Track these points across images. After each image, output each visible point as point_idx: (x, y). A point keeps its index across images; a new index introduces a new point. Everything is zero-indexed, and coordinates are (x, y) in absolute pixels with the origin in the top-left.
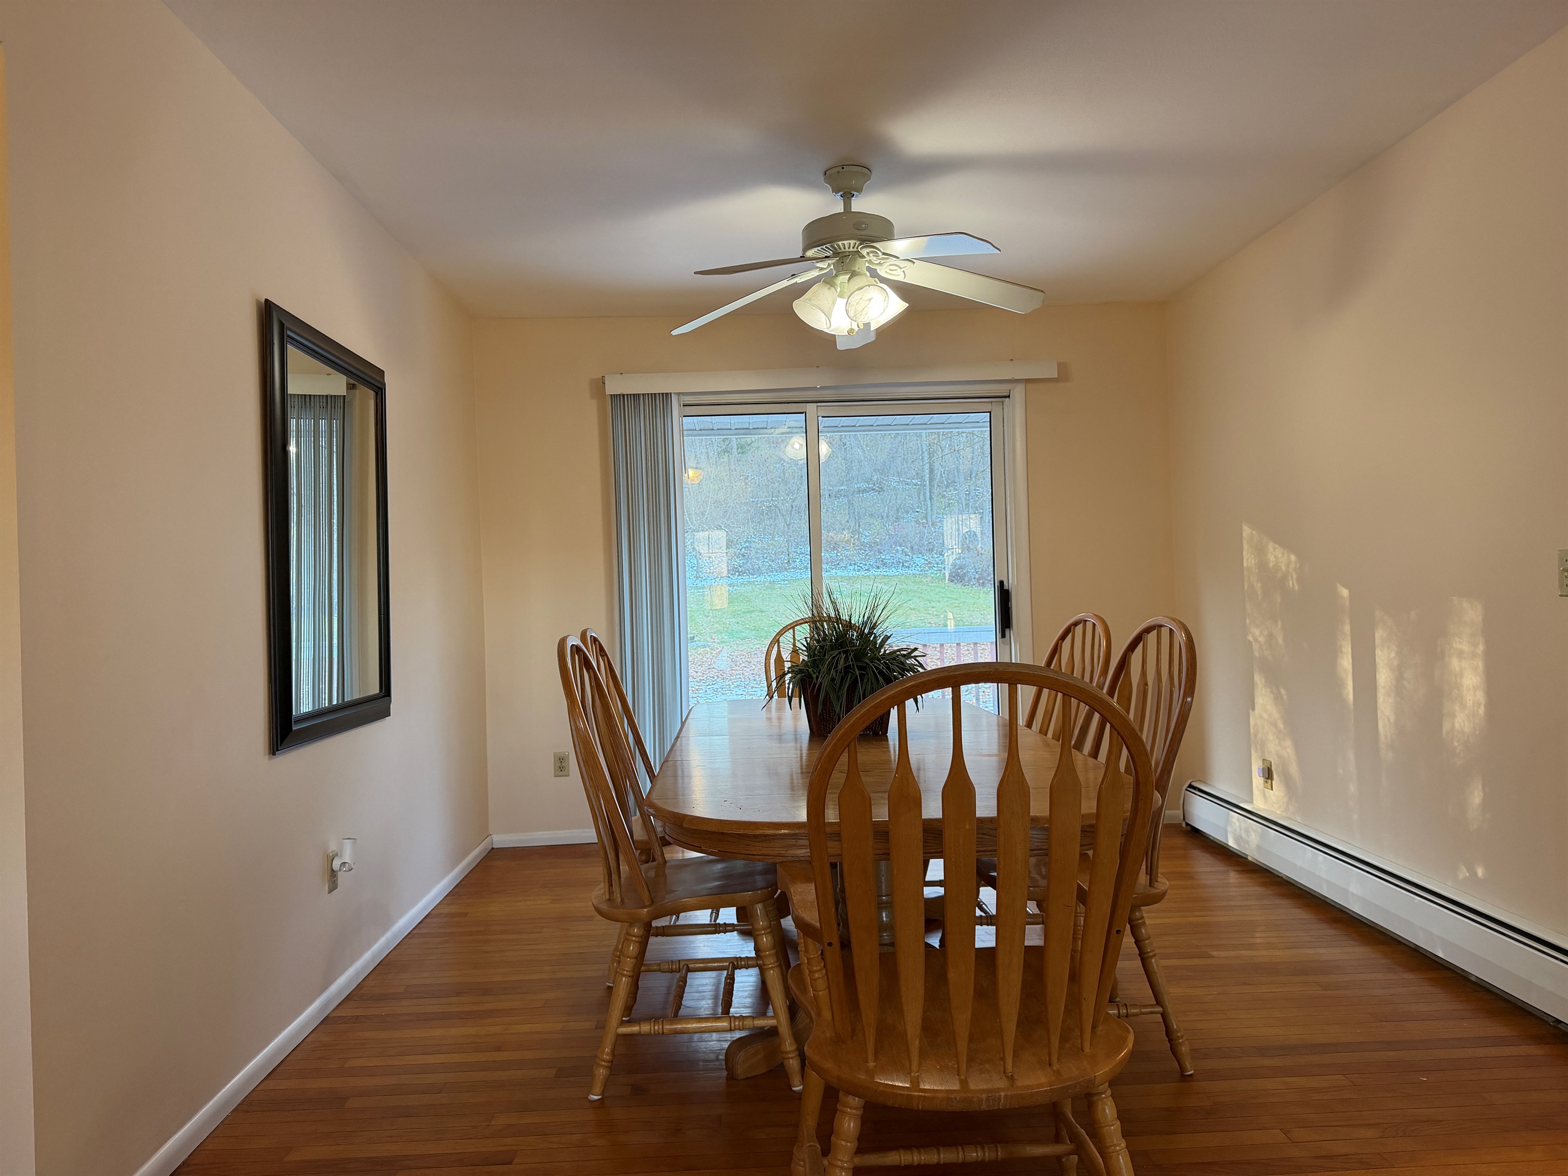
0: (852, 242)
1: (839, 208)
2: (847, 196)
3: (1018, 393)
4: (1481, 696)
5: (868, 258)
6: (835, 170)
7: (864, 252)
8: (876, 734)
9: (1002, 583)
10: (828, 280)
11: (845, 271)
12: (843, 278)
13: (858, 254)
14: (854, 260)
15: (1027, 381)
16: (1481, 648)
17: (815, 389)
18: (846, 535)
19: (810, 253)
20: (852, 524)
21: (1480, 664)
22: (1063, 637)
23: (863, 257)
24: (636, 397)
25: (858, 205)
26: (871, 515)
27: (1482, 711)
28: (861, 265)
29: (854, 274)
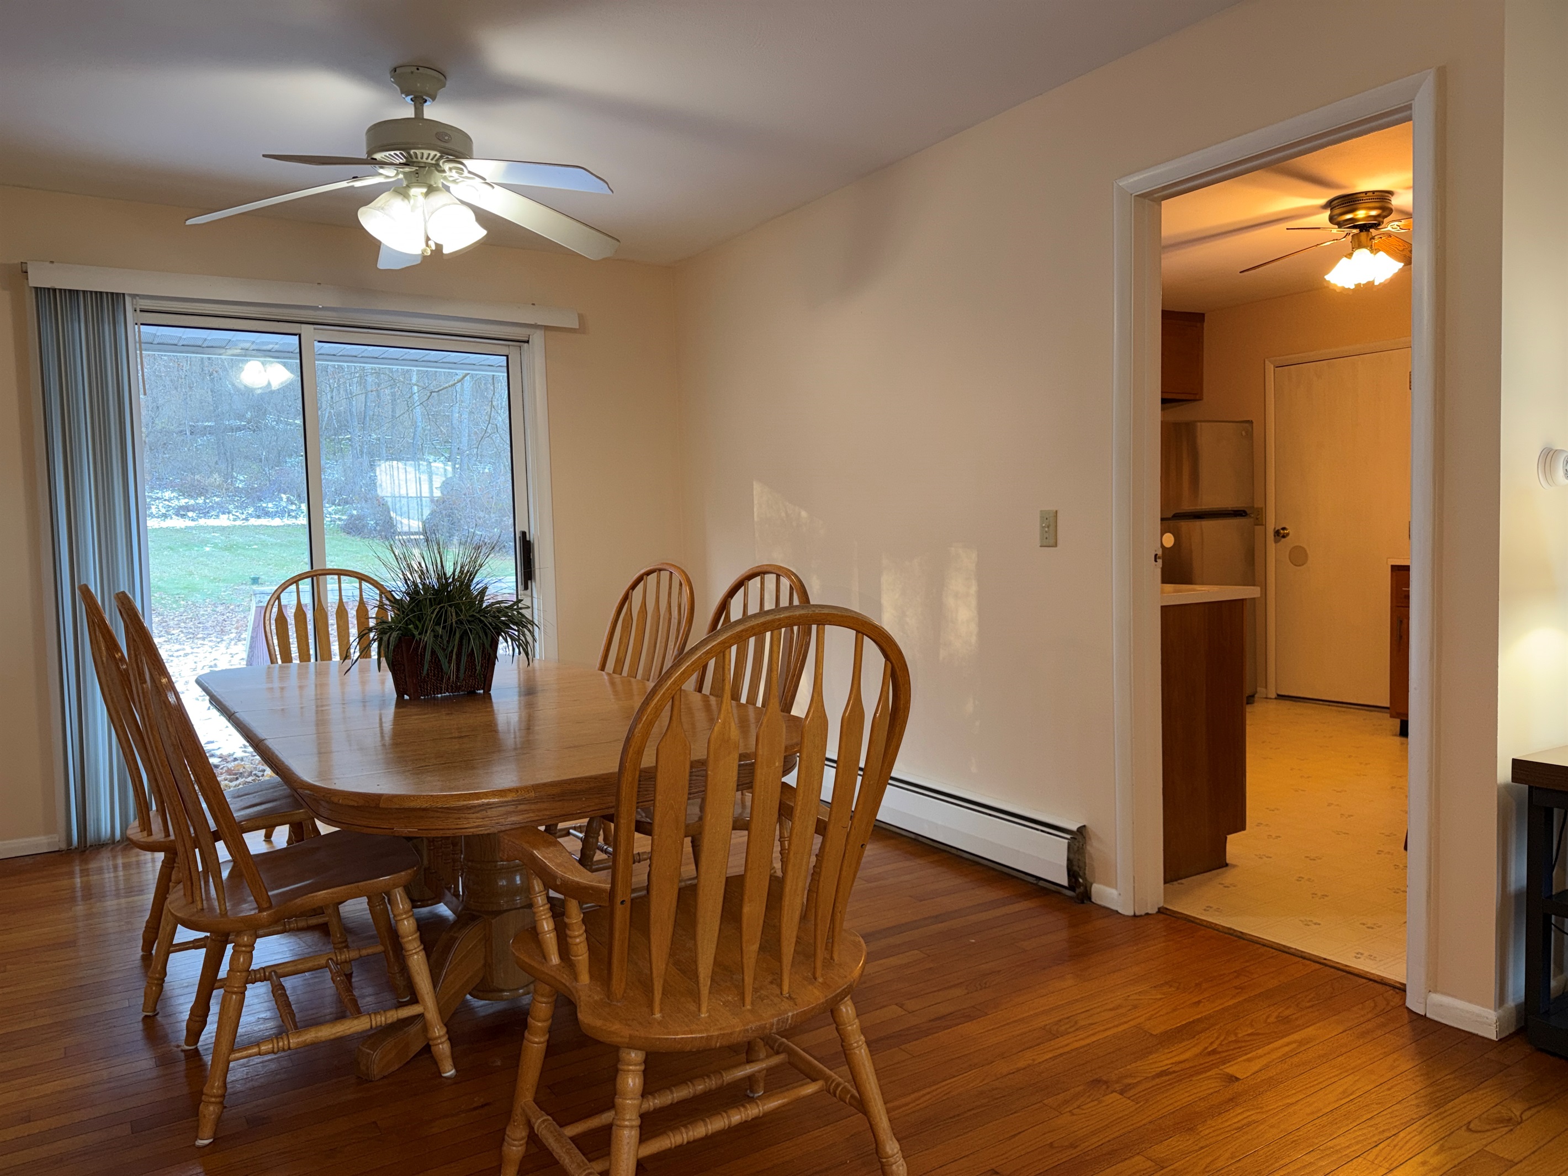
0: (433, 153)
1: (409, 112)
2: (419, 101)
3: (537, 339)
4: (974, 627)
5: (448, 174)
6: (409, 70)
7: (446, 166)
8: (472, 693)
9: (524, 534)
10: (402, 192)
11: (420, 183)
12: (417, 192)
13: (437, 166)
14: (430, 173)
15: (546, 328)
16: (974, 589)
17: (316, 308)
18: (217, 478)
19: (378, 156)
20: (223, 466)
21: (973, 602)
22: (633, 587)
23: (444, 171)
24: (73, 293)
25: (432, 112)
26: (246, 457)
27: (974, 639)
28: (437, 179)
29: (431, 190)
